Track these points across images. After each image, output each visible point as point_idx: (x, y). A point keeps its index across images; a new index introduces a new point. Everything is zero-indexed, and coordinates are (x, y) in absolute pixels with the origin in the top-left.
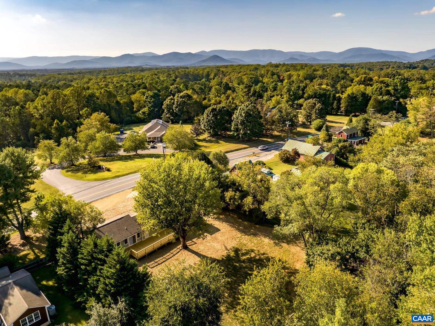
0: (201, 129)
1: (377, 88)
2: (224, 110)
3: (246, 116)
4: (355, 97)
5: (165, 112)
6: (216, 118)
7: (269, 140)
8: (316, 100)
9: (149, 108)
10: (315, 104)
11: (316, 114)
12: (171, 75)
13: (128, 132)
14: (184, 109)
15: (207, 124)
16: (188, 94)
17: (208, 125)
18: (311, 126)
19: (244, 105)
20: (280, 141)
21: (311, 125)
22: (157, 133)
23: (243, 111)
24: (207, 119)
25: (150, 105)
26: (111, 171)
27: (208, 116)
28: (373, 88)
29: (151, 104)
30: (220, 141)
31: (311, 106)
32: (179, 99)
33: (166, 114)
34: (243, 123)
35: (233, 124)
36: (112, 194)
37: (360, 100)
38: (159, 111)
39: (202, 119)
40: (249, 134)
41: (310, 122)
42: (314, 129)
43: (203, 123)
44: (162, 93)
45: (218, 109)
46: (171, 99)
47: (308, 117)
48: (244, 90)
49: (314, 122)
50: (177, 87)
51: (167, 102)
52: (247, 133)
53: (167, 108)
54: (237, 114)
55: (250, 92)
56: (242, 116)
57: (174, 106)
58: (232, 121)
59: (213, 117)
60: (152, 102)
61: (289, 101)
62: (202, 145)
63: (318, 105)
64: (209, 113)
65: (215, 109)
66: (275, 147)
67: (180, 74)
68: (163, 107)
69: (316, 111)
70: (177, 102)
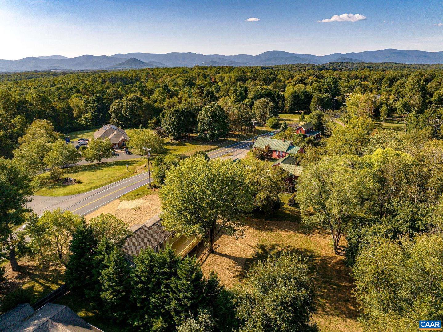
0: (164, 132)
1: (316, 87)
2: (187, 111)
3: (212, 116)
4: (298, 95)
5: (112, 117)
6: (180, 120)
7: (234, 139)
8: (268, 100)
9: (92, 113)
10: (267, 103)
11: (270, 113)
12: (96, 78)
13: (76, 140)
14: (135, 113)
15: (171, 126)
16: (138, 97)
17: (171, 128)
18: (266, 125)
19: (209, 106)
20: (244, 140)
21: (265, 123)
22: (115, 139)
23: (209, 112)
24: (170, 121)
25: (94, 110)
26: (82, 183)
27: (171, 118)
28: (313, 87)
29: (94, 108)
30: (185, 143)
31: (264, 105)
32: (128, 102)
33: (114, 119)
34: (209, 124)
35: (199, 125)
36: (99, 207)
37: (303, 98)
38: (104, 116)
39: (164, 122)
40: (216, 134)
41: (264, 120)
42: (269, 127)
43: (165, 126)
44: (106, 97)
45: (180, 110)
46: (119, 102)
47: (263, 115)
48: (197, 91)
49: (269, 120)
50: (115, 90)
51: (114, 105)
52: (215, 133)
53: (115, 112)
54: (203, 115)
55: (203, 93)
56: (209, 117)
57: (124, 110)
58: (197, 122)
59: (176, 118)
60: (96, 107)
61: (236, 102)
62: (169, 148)
63: (271, 104)
64: (172, 114)
65: (178, 111)
66: (243, 145)
67: (106, 77)
68: (110, 111)
69: (269, 110)
70: (127, 105)
